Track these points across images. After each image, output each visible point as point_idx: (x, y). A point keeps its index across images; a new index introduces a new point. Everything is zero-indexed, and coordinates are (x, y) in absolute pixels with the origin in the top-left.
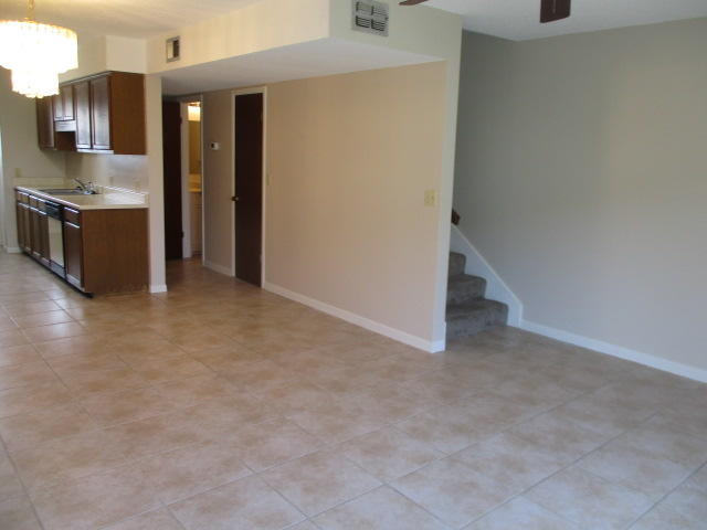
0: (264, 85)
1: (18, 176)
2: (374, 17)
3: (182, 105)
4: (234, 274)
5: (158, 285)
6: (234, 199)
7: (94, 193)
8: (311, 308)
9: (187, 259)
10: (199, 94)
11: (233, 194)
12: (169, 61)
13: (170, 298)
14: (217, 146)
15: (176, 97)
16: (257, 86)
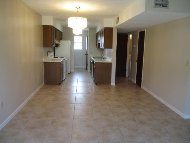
0: (145, 28)
1: (91, 54)
2: (163, 3)
3: (128, 35)
4: (136, 83)
5: (113, 83)
6: (137, 61)
7: (104, 58)
8: (152, 96)
9: (127, 77)
10: (131, 32)
11: (137, 60)
12: (117, 23)
13: (116, 87)
14: (134, 46)
15: (127, 33)
16: (143, 29)
